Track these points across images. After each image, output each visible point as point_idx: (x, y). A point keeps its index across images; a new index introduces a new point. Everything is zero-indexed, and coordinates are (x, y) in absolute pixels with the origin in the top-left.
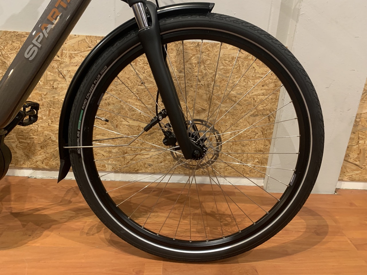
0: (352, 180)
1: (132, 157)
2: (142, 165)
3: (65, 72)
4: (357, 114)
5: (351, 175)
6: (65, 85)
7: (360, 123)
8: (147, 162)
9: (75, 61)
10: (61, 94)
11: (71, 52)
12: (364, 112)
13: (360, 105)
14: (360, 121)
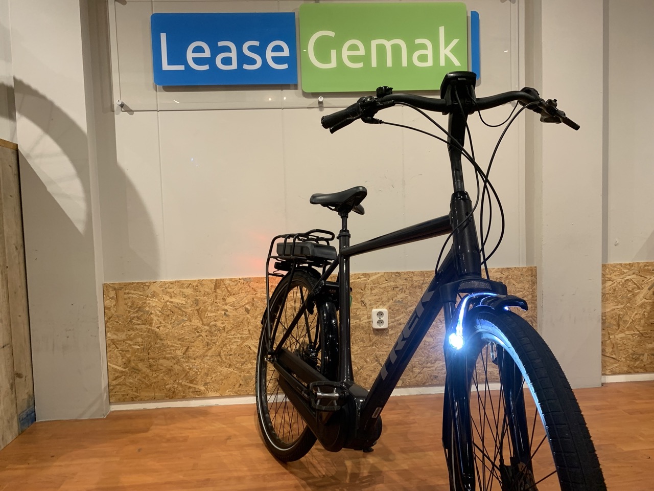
0: (614, 373)
1: (419, 371)
2: (429, 377)
3: (367, 302)
4: (602, 313)
5: (612, 369)
6: (366, 312)
7: (607, 321)
8: (433, 374)
9: (375, 292)
10: (362, 319)
11: (372, 285)
12: (608, 310)
13: (602, 305)
14: (606, 318)
